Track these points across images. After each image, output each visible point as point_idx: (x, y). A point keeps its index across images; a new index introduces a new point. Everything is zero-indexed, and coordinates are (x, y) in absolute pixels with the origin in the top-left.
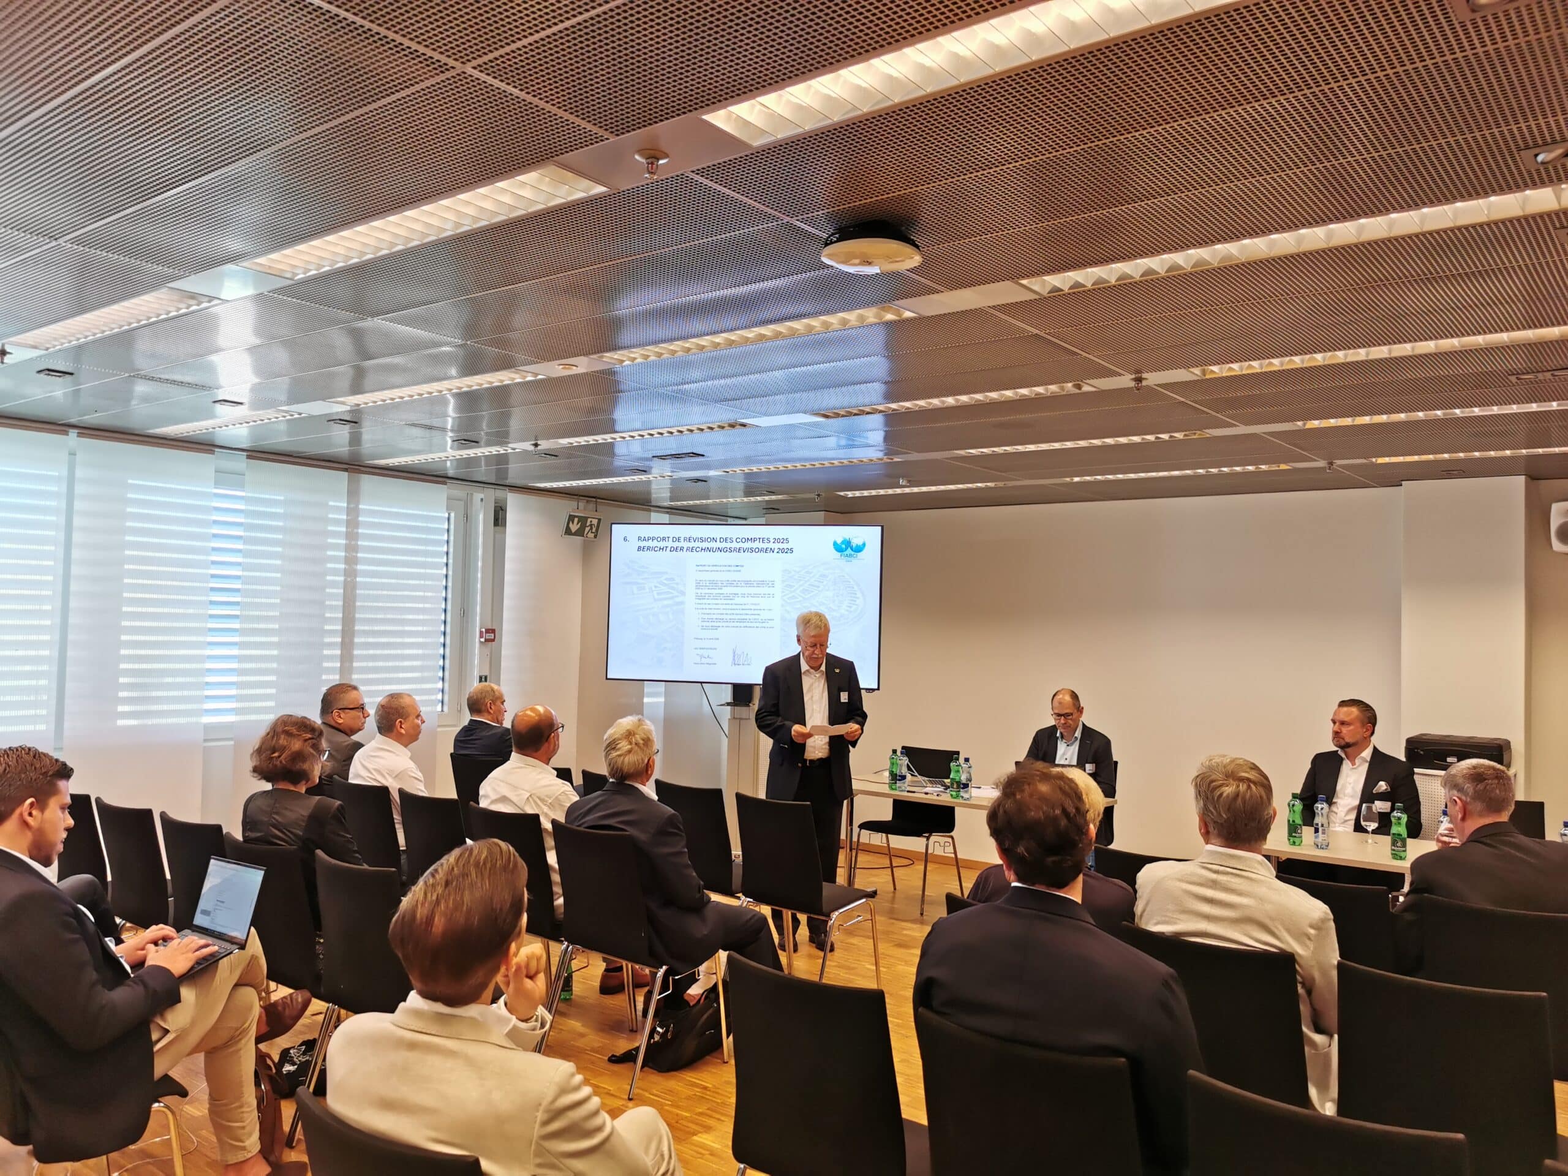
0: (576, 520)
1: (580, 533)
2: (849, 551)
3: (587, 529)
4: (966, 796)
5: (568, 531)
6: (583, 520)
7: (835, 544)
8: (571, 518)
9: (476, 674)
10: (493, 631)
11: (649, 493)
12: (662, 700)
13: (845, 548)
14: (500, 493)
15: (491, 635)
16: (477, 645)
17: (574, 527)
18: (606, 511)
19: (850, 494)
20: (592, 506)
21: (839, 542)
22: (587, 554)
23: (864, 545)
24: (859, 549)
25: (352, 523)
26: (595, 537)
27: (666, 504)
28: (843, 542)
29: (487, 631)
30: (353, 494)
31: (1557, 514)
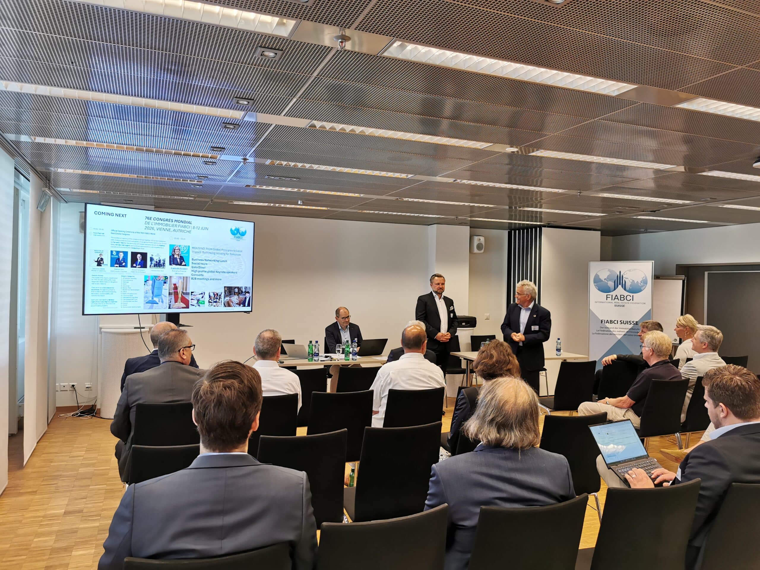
2: (238, 235)
7: (231, 230)
13: (237, 233)
21: (233, 229)
23: (246, 232)
24: (243, 234)
28: (235, 230)
31: (476, 240)
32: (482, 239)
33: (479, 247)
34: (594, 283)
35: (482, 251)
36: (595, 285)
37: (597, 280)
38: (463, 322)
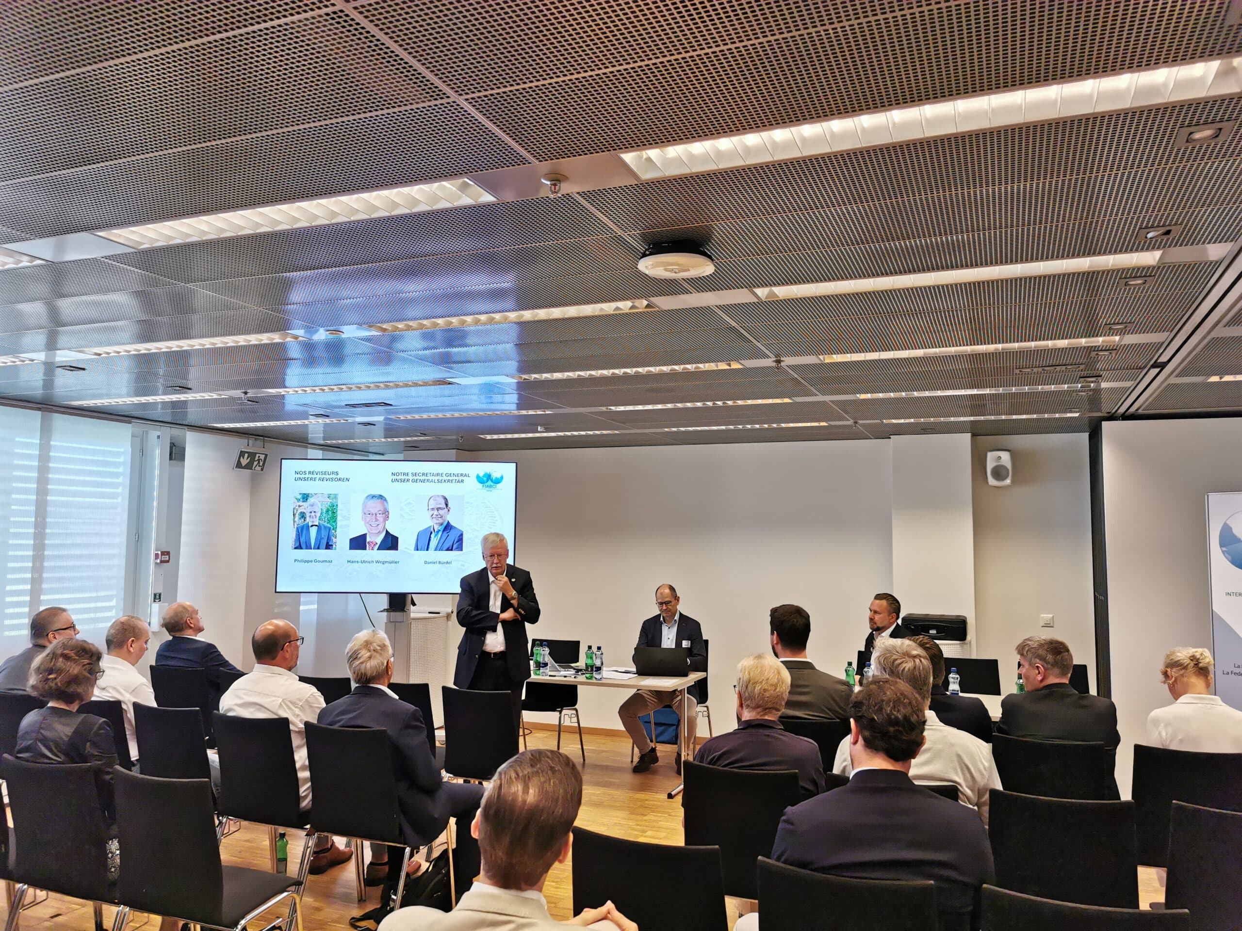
0: (246, 455)
1: (249, 466)
2: (490, 483)
3: (256, 463)
4: (598, 677)
5: (239, 465)
6: (252, 455)
7: (478, 477)
8: (242, 454)
9: (150, 592)
10: (168, 553)
11: (307, 434)
12: (315, 606)
13: (487, 480)
14: (176, 432)
15: (165, 557)
16: (152, 567)
17: (244, 461)
18: (272, 448)
19: (489, 437)
20: (260, 443)
21: (481, 475)
22: (255, 485)
23: (502, 477)
24: (498, 481)
25: (44, 457)
26: (262, 470)
27: (322, 442)
28: (484, 476)
29: (163, 553)
30: (46, 431)
31: (991, 460)
32: (1005, 457)
33: (999, 473)
34: (1221, 546)
35: (1008, 481)
36: (1223, 552)
37: (1227, 538)
38: (932, 628)
